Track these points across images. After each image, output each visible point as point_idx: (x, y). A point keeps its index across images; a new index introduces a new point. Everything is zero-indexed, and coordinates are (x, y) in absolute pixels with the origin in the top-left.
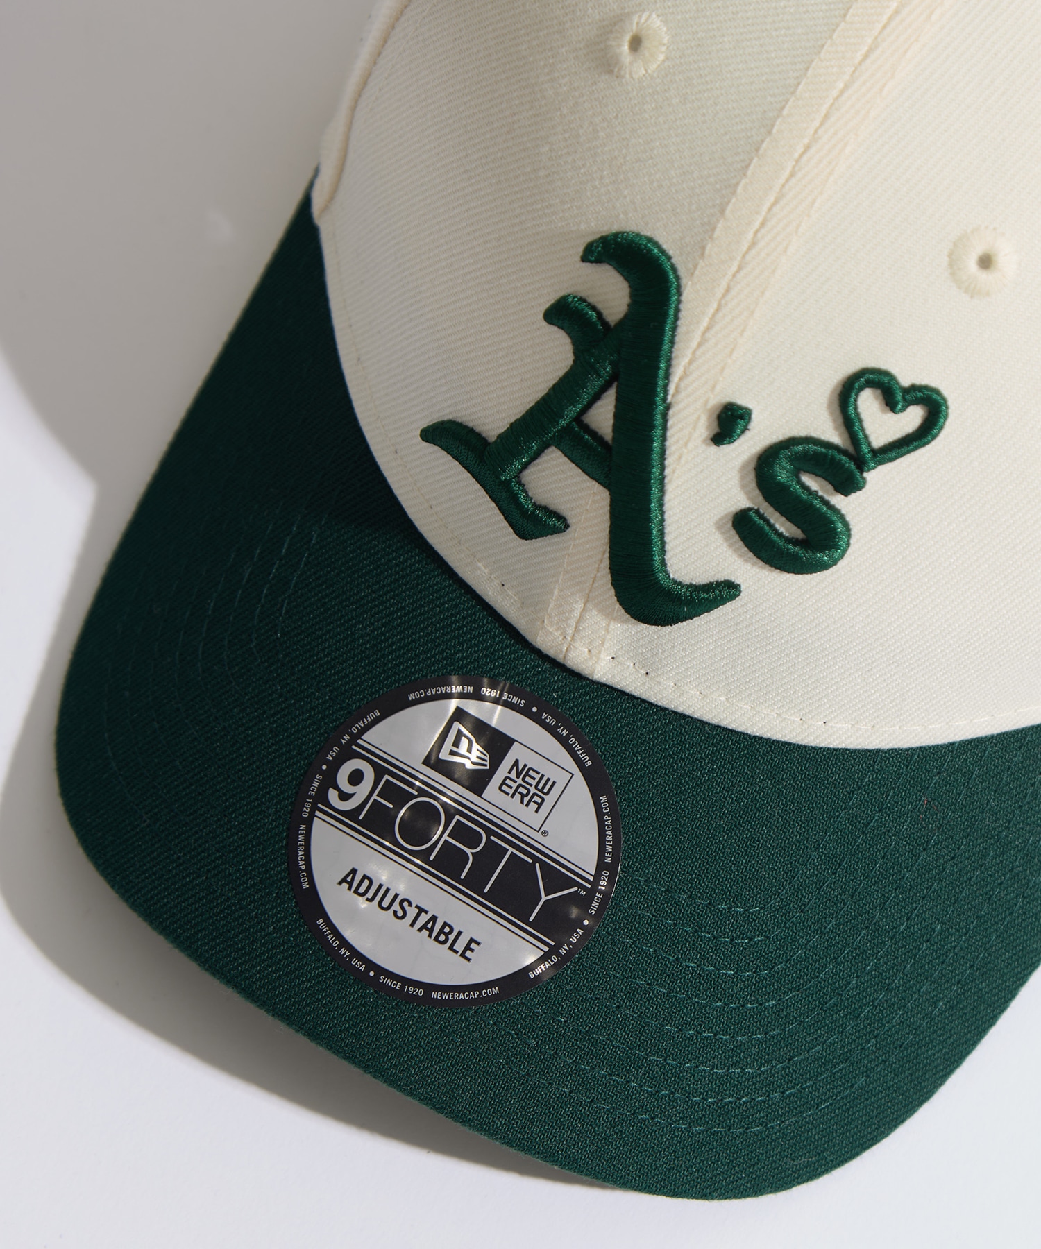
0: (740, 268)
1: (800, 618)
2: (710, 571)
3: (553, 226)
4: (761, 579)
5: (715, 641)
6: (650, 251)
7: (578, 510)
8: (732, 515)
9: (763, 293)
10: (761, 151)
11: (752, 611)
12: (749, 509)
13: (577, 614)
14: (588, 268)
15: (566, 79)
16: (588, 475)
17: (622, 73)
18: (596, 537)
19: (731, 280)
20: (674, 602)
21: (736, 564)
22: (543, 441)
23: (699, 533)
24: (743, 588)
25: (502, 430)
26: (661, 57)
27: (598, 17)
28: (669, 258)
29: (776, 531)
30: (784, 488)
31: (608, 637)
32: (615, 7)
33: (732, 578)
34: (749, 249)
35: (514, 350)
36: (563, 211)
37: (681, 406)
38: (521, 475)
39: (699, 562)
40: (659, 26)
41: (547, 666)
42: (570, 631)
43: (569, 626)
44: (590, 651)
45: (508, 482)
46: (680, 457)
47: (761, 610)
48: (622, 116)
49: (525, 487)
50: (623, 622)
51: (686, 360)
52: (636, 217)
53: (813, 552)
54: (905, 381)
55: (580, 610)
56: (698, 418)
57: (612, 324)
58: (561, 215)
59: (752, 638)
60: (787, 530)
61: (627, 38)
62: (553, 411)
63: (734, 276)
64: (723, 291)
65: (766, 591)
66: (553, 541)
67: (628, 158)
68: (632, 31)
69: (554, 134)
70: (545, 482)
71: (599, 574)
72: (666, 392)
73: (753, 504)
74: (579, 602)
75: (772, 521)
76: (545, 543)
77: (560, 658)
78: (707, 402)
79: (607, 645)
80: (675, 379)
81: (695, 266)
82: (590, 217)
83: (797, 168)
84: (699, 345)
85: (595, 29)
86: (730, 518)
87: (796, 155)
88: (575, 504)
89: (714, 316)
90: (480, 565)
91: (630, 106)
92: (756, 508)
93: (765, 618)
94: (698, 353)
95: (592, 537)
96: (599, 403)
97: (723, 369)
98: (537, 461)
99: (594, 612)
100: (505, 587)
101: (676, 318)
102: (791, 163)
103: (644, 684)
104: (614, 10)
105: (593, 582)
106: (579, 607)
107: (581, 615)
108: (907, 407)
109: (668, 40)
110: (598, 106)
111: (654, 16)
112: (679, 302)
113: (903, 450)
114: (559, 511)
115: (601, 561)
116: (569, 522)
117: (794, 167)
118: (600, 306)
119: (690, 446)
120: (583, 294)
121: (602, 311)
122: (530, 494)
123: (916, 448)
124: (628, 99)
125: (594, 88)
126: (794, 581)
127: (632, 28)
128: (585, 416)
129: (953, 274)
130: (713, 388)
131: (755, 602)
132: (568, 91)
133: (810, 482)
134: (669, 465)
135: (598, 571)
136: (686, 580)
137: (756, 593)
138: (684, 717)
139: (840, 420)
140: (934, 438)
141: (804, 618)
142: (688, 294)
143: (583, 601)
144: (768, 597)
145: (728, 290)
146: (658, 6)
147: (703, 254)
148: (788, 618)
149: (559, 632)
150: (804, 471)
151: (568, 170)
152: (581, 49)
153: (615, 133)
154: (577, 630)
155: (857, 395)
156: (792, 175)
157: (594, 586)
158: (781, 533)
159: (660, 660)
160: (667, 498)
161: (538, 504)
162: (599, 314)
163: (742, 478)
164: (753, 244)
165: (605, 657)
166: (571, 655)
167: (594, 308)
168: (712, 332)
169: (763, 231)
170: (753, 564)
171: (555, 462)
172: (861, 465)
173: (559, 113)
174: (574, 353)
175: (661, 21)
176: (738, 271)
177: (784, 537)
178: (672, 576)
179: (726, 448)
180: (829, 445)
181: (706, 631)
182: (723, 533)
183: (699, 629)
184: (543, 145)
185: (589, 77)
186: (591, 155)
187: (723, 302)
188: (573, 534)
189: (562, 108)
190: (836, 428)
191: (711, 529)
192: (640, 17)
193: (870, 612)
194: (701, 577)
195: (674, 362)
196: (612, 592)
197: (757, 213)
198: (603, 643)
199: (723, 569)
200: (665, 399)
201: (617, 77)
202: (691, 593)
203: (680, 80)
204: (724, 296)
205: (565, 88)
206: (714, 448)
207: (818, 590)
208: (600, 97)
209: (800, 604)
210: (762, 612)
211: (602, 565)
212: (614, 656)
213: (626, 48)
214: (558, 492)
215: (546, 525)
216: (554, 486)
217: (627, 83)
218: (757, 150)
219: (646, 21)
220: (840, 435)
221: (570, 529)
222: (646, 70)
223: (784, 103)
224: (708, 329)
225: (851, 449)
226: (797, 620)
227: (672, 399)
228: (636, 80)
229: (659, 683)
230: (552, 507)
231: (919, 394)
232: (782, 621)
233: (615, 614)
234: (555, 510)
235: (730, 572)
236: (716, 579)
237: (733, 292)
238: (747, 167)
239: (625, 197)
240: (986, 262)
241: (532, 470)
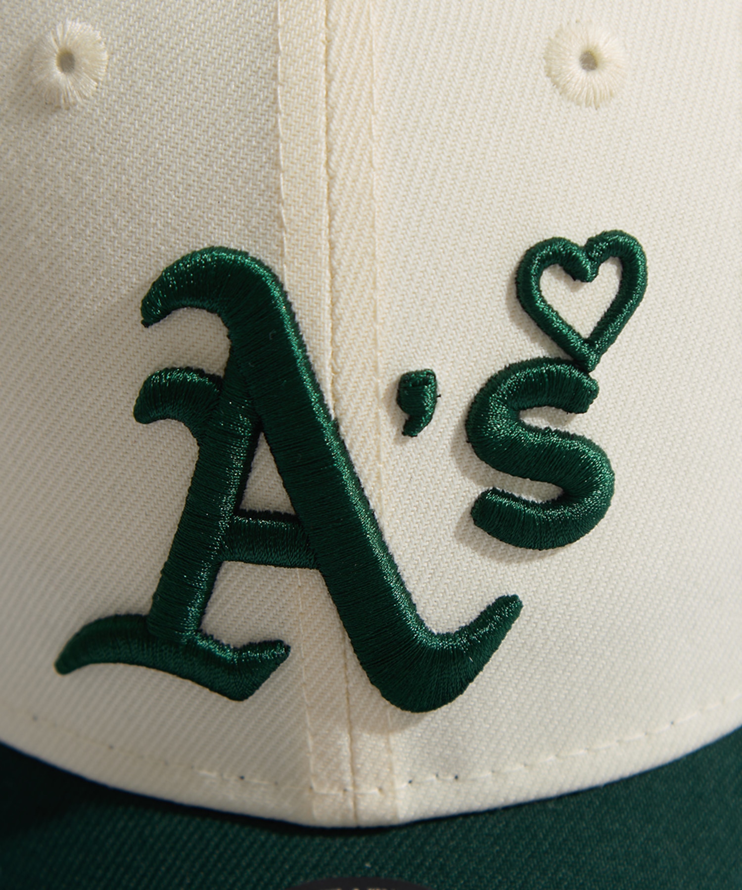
0: (332, 215)
1: (597, 599)
2: (475, 598)
3: (88, 316)
4: (535, 574)
5: (516, 686)
6: (220, 260)
7: (291, 621)
8: (468, 514)
9: (373, 226)
10: (280, 76)
11: (542, 623)
12: (484, 494)
13: (346, 752)
14: (157, 329)
15: (11, 153)
16: (285, 566)
17: (72, 100)
18: (326, 639)
19: (330, 233)
20: (454, 659)
21: (499, 572)
22: (211, 562)
23: (442, 559)
24: (520, 597)
25: (154, 589)
26: (105, 56)
27: (6, 67)
28: (246, 254)
29: (526, 503)
30: (513, 443)
31: (394, 758)
32: (19, 44)
33: (503, 593)
34: (330, 188)
35: (119, 487)
36: (91, 291)
37: (350, 414)
38: (202, 627)
39: (457, 595)
40: (82, 28)
41: (339, 841)
42: (348, 778)
43: (342, 773)
44: (381, 789)
45: (192, 642)
46: (379, 478)
47: (551, 614)
48: (98, 145)
49: (215, 637)
50: (403, 728)
51: (328, 356)
52: (180, 237)
53: (580, 503)
54: (580, 239)
55: (347, 744)
56: (377, 416)
57: (221, 374)
58: (91, 296)
59: (555, 658)
60: (537, 495)
61: (54, 63)
62: (206, 517)
63: (330, 227)
64: (327, 252)
65: (546, 587)
66: (278, 679)
67: (133, 183)
68: (56, 52)
69: (32, 217)
70: (235, 615)
71: (351, 685)
72: (325, 407)
73: (485, 486)
74: (343, 735)
75: (517, 495)
76: (270, 689)
77: (351, 822)
78: (376, 392)
79: (397, 769)
80: (327, 387)
81: (281, 244)
82: (127, 275)
83: (331, 71)
84: (334, 329)
85: (11, 81)
86: (468, 518)
87: (322, 57)
88: (283, 617)
89: (332, 285)
90: (204, 772)
91: (101, 128)
92: (491, 488)
93: (559, 622)
94: (338, 339)
95: (323, 643)
96: (253, 476)
97: (375, 340)
98: (214, 596)
99: (366, 735)
100: (247, 779)
101: (293, 315)
102: (321, 70)
103: (458, 792)
104: (19, 48)
105: (348, 699)
106: (345, 741)
107: (351, 750)
108: (598, 267)
109: (101, 35)
110: (65, 153)
111: (69, 23)
112: (285, 294)
113: (618, 321)
114: (268, 638)
115: (346, 665)
116: (286, 642)
117: (326, 71)
118: (194, 364)
119: (383, 456)
120: (166, 365)
121: (200, 367)
122: (224, 642)
123: (631, 311)
124: (95, 122)
125: (48, 138)
126: (572, 555)
127: (54, 48)
128: (243, 502)
129: (564, 91)
130: (376, 368)
131: (541, 607)
132: (20, 162)
133: (537, 419)
134: (371, 495)
135: (348, 682)
136: (453, 627)
137: (537, 596)
138: (518, 807)
139: (533, 326)
140: (643, 288)
141: (602, 596)
142: (289, 280)
143: (346, 730)
144: (553, 593)
145: (332, 247)
146: (66, 11)
147: (282, 226)
148: (584, 606)
149: (336, 788)
150: (524, 409)
151: (71, 243)
152: (7, 111)
153: (102, 167)
154: (355, 771)
155: (538, 283)
156: (330, 80)
157: (351, 703)
158: (533, 502)
159: (465, 750)
160: (387, 537)
161: (239, 646)
162: (200, 372)
163: (459, 461)
164: (332, 178)
165: (401, 785)
166: (363, 805)
167: (188, 370)
168: (340, 305)
169: (333, 158)
170: (518, 562)
171: (235, 583)
172: (584, 365)
173: (24, 192)
174: (194, 434)
175: (80, 22)
176: (332, 219)
177: (538, 505)
178: (435, 632)
179: (427, 433)
180: (537, 362)
181: (501, 680)
182: (468, 543)
183: (493, 681)
184: (26, 238)
185: (36, 132)
186: (89, 208)
187: (335, 263)
188: (298, 655)
189: (24, 185)
190: (533, 339)
191: (453, 546)
192: (55, 33)
193: (667, 548)
194: (468, 612)
195: (316, 367)
196: (377, 693)
197: (316, 143)
198: (391, 769)
199: (488, 587)
200: (329, 417)
201: (68, 109)
202: (467, 638)
203: (141, 65)
204: (331, 257)
205: (15, 162)
206: (411, 442)
207: (602, 552)
208: (62, 142)
209: (590, 581)
210: (553, 615)
211: (350, 671)
212: (411, 779)
213: (58, 74)
214: (257, 616)
215: (264, 661)
216: (248, 612)
217: (83, 107)
218: (275, 77)
219: (64, 34)
220: (542, 344)
221: (292, 651)
222: (97, 81)
223: (273, 14)
224: (333, 304)
225: (562, 355)
226: (595, 603)
227: (336, 414)
228: (92, 98)
229: (474, 780)
230: (258, 639)
231: (604, 245)
232: (579, 615)
233: (390, 724)
234: (263, 640)
235: (497, 586)
236: (486, 605)
237: (340, 246)
238: (275, 102)
239: (155, 225)
240: (590, 61)
241: (212, 611)
